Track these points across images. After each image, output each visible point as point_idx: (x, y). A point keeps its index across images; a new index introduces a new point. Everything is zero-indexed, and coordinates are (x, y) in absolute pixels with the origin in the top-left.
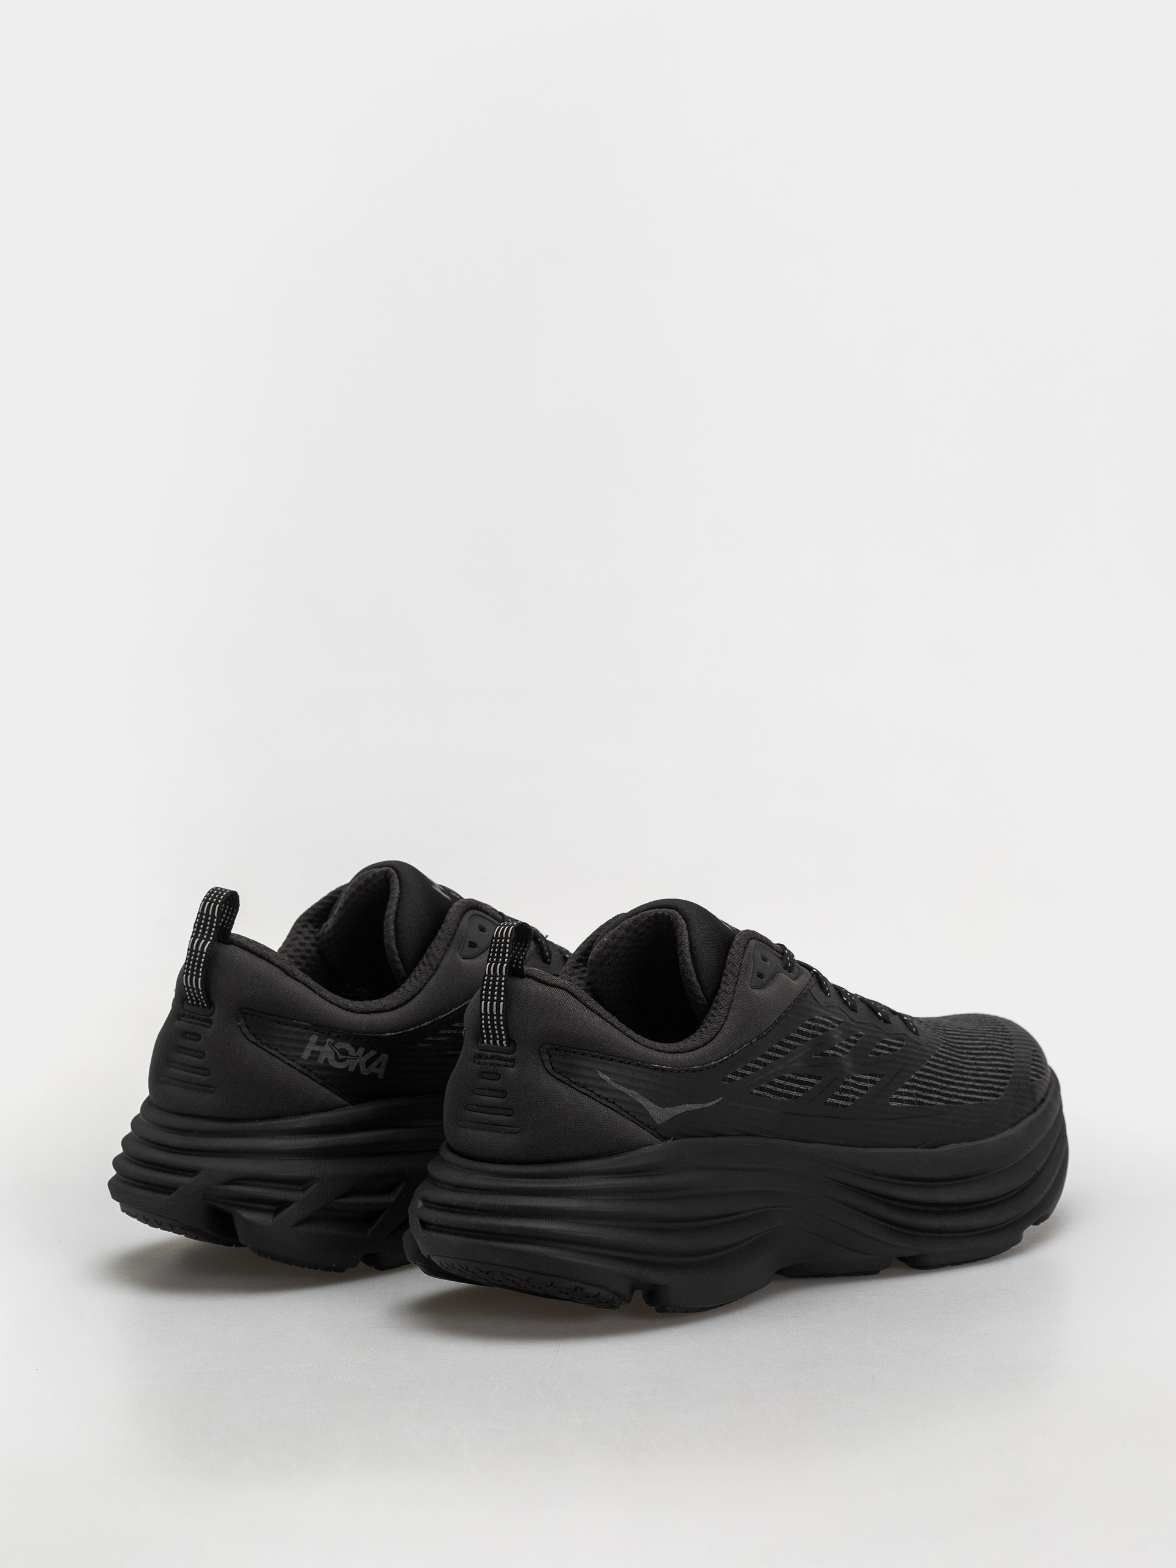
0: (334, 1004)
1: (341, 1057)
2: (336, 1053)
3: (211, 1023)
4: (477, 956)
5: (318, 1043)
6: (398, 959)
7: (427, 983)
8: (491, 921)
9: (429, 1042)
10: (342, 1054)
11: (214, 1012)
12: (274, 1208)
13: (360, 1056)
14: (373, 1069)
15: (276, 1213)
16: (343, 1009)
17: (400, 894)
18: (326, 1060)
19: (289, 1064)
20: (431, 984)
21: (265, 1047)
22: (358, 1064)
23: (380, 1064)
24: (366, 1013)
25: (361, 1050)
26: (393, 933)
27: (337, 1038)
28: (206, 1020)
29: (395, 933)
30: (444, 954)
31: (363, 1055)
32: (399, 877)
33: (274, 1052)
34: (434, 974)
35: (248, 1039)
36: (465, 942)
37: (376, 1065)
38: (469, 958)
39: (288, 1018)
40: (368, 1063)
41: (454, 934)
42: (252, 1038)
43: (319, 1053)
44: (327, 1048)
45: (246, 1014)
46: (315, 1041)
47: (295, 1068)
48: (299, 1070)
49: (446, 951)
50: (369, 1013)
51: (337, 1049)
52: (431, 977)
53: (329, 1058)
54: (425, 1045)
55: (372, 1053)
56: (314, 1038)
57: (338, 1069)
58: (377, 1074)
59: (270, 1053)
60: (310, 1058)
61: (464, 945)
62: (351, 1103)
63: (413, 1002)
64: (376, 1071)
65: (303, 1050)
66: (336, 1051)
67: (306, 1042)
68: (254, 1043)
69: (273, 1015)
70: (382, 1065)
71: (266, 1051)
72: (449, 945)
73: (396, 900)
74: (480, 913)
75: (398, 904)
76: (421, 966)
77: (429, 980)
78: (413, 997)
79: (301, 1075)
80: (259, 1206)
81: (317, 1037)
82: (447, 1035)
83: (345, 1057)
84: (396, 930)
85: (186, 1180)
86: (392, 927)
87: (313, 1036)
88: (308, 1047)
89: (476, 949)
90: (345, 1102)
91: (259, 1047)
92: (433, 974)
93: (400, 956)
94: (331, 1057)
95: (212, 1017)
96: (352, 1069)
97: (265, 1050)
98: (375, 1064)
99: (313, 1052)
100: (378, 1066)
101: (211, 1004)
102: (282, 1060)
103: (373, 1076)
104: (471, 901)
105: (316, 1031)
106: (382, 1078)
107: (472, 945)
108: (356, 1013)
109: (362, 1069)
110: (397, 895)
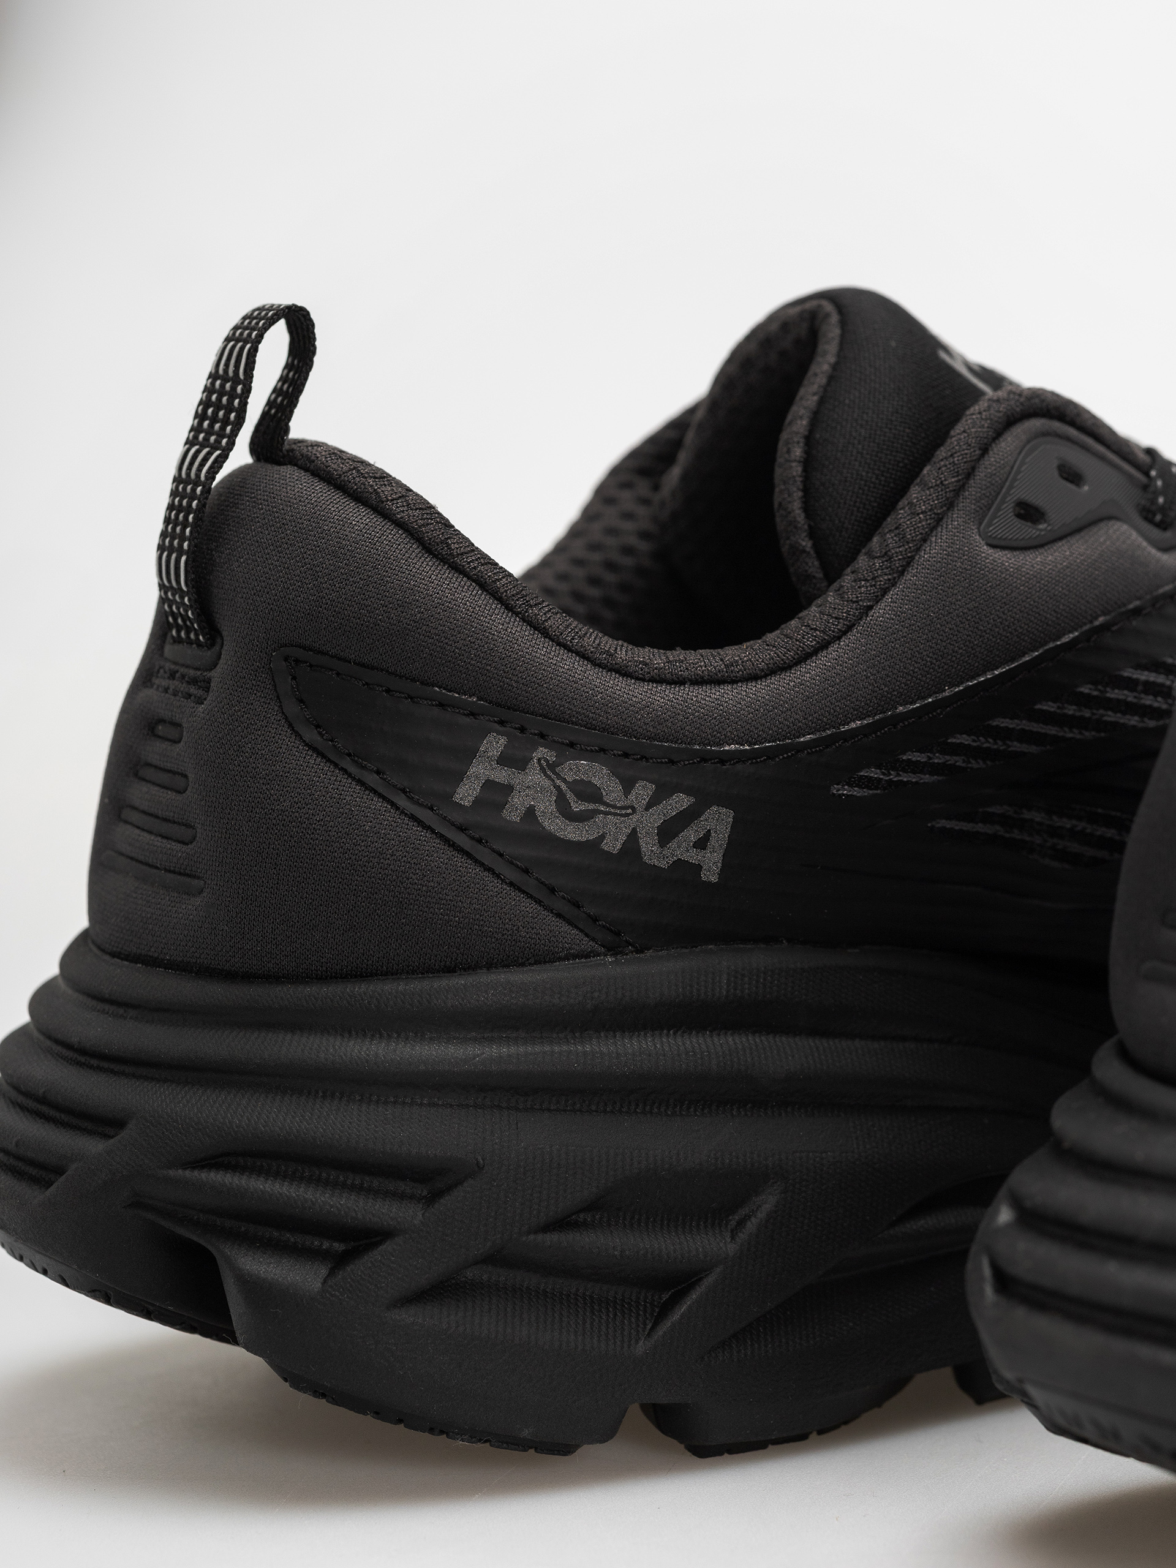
0: (569, 649)
1: (577, 807)
2: (561, 796)
3: (207, 689)
4: (1042, 546)
5: (503, 760)
6: (807, 544)
7: (870, 608)
8: (1102, 458)
9: (870, 783)
10: (581, 796)
11: (219, 657)
12: (339, 1247)
13: (639, 809)
14: (682, 848)
15: (339, 1261)
16: (596, 664)
17: (835, 367)
18: (531, 812)
19: (413, 817)
20: (880, 611)
21: (346, 763)
22: (634, 830)
23: (707, 836)
24: (670, 682)
25: (643, 791)
26: (797, 470)
27: (571, 748)
28: (194, 681)
29: (805, 470)
30: (933, 529)
31: (648, 807)
32: (843, 323)
33: (372, 779)
34: (894, 585)
35: (298, 735)
36: (1003, 502)
37: (693, 839)
38: (1012, 549)
39: (413, 680)
40: (667, 833)
41: (970, 474)
42: (311, 735)
43: (508, 789)
44: (533, 776)
45: (297, 661)
46: (495, 753)
47: (433, 831)
48: (441, 836)
49: (939, 520)
50: (680, 682)
51: (564, 780)
52: (885, 591)
53: (540, 807)
54: (857, 792)
55: (680, 802)
56: (495, 744)
57: (569, 842)
58: (699, 867)
59: (360, 782)
60: (477, 802)
61: (999, 509)
62: (613, 949)
63: (824, 659)
64: (693, 856)
65: (458, 777)
66: (563, 787)
67: (470, 754)
68: (315, 750)
69: (373, 668)
70: (712, 842)
71: (350, 775)
72: (950, 505)
73: (822, 380)
74: (1072, 432)
75: (825, 391)
76: (862, 561)
77: (878, 600)
78: (824, 646)
79: (450, 852)
80: (291, 1238)
81: (503, 741)
82: (934, 769)
83: (591, 806)
84: (808, 462)
85: (93, 1146)
86: (798, 452)
87: (491, 737)
88: (472, 770)
89: (1041, 527)
90: (587, 944)
91: (329, 760)
92: (893, 583)
93: (812, 534)
94: (545, 807)
95: (213, 673)
96: (613, 845)
97: (344, 771)
98: (691, 834)
99: (489, 784)
100: (702, 844)
101: (213, 634)
102: (393, 804)
103: (686, 871)
104: (1037, 395)
105: (502, 723)
106: (714, 879)
107: (1028, 512)
108: (637, 679)
109: (648, 846)
110: (826, 367)
